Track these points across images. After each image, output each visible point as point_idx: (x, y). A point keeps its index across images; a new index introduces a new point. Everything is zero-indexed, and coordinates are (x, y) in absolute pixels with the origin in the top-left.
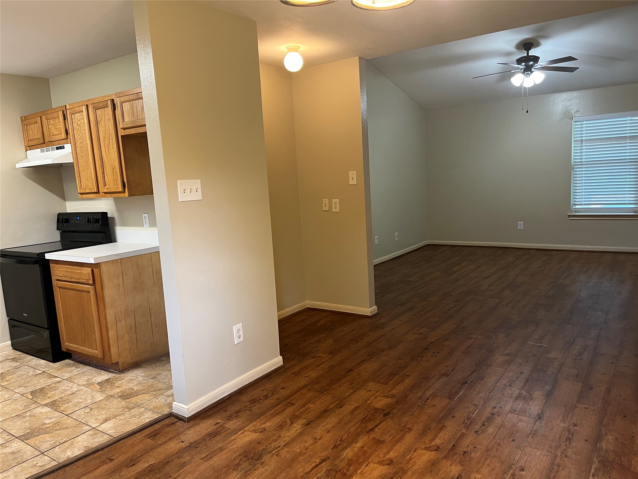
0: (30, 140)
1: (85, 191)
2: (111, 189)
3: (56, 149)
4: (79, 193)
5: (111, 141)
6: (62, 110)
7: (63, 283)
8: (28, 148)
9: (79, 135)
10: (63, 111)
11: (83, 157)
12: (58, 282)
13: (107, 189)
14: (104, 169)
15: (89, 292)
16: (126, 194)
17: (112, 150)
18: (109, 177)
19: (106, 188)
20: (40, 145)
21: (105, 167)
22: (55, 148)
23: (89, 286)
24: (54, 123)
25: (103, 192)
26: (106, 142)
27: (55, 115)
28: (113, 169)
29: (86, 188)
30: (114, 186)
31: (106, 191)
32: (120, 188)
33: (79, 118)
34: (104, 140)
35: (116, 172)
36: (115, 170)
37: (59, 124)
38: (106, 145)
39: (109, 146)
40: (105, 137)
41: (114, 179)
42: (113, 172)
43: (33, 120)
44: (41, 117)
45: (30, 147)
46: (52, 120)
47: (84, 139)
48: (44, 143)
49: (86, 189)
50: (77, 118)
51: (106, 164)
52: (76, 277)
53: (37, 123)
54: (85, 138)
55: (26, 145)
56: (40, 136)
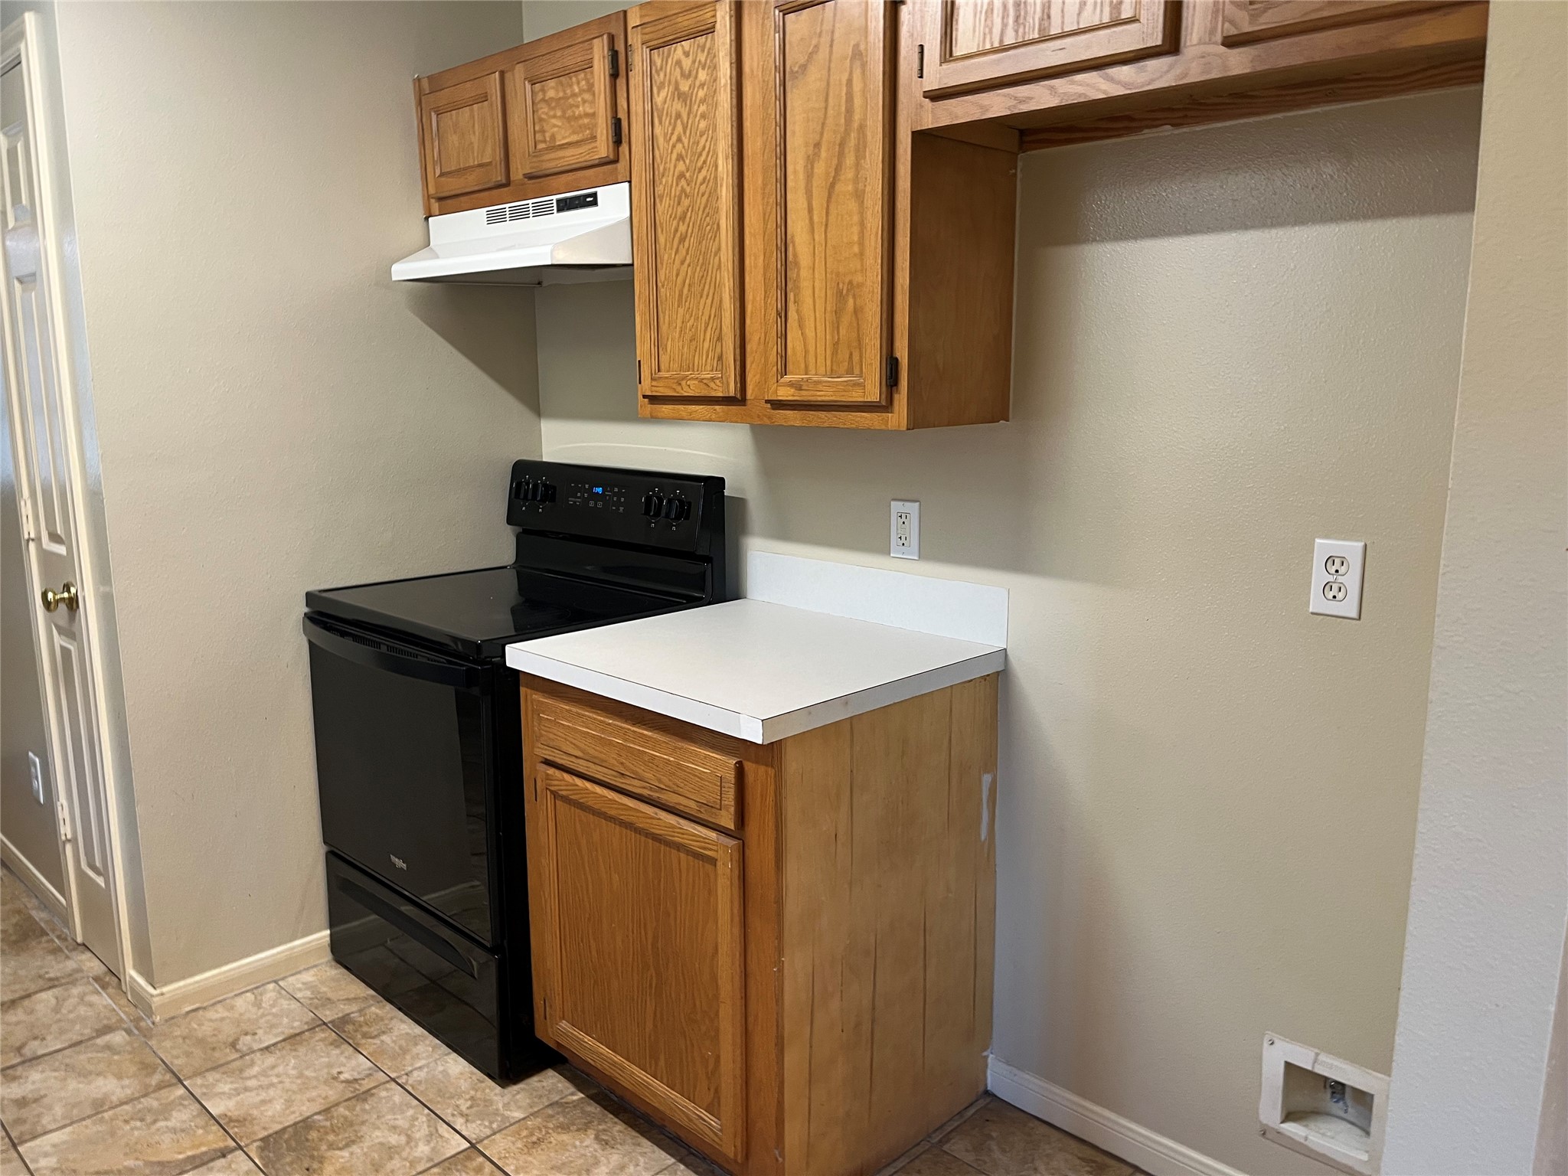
0: (449, 173)
1: (679, 388)
2: (820, 387)
3: (555, 208)
4: (644, 397)
5: (850, 160)
6: (609, 34)
7: (579, 782)
8: (435, 206)
9: (679, 140)
10: (612, 39)
11: (682, 240)
12: (551, 771)
13: (798, 386)
14: (791, 296)
15: (713, 861)
16: (899, 416)
17: (853, 205)
18: (810, 334)
19: (791, 384)
20: (486, 194)
21: (797, 288)
22: (555, 205)
23: (713, 835)
24: (561, 94)
25: (767, 402)
26: (820, 168)
27: (570, 59)
28: (840, 296)
29: (685, 378)
30: (833, 373)
31: (785, 394)
32: (868, 387)
33: (687, 63)
34: (811, 161)
35: (857, 311)
36: (851, 301)
37: (587, 96)
38: (819, 183)
39: (832, 185)
40: (817, 145)
41: (836, 344)
42: (838, 312)
43: (469, 90)
44: (502, 74)
45: (447, 201)
46: (552, 83)
47: (703, 158)
48: (508, 184)
49: (684, 383)
50: (679, 63)
51: (804, 273)
52: (648, 775)
53: (484, 98)
54: (704, 154)
55: (432, 191)
56: (490, 153)
